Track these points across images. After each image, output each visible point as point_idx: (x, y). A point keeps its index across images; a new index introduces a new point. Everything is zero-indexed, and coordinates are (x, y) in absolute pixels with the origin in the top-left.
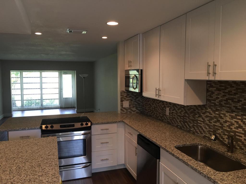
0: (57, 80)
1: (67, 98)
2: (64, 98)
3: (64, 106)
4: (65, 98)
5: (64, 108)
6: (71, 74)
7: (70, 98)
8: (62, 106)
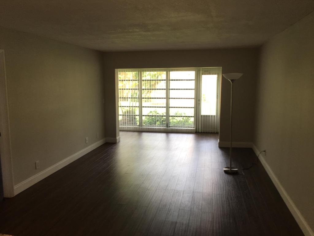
0: (192, 85)
1: (207, 116)
2: (202, 116)
3: (201, 130)
4: (204, 116)
5: (201, 132)
6: (215, 74)
7: (212, 116)
8: (199, 129)
